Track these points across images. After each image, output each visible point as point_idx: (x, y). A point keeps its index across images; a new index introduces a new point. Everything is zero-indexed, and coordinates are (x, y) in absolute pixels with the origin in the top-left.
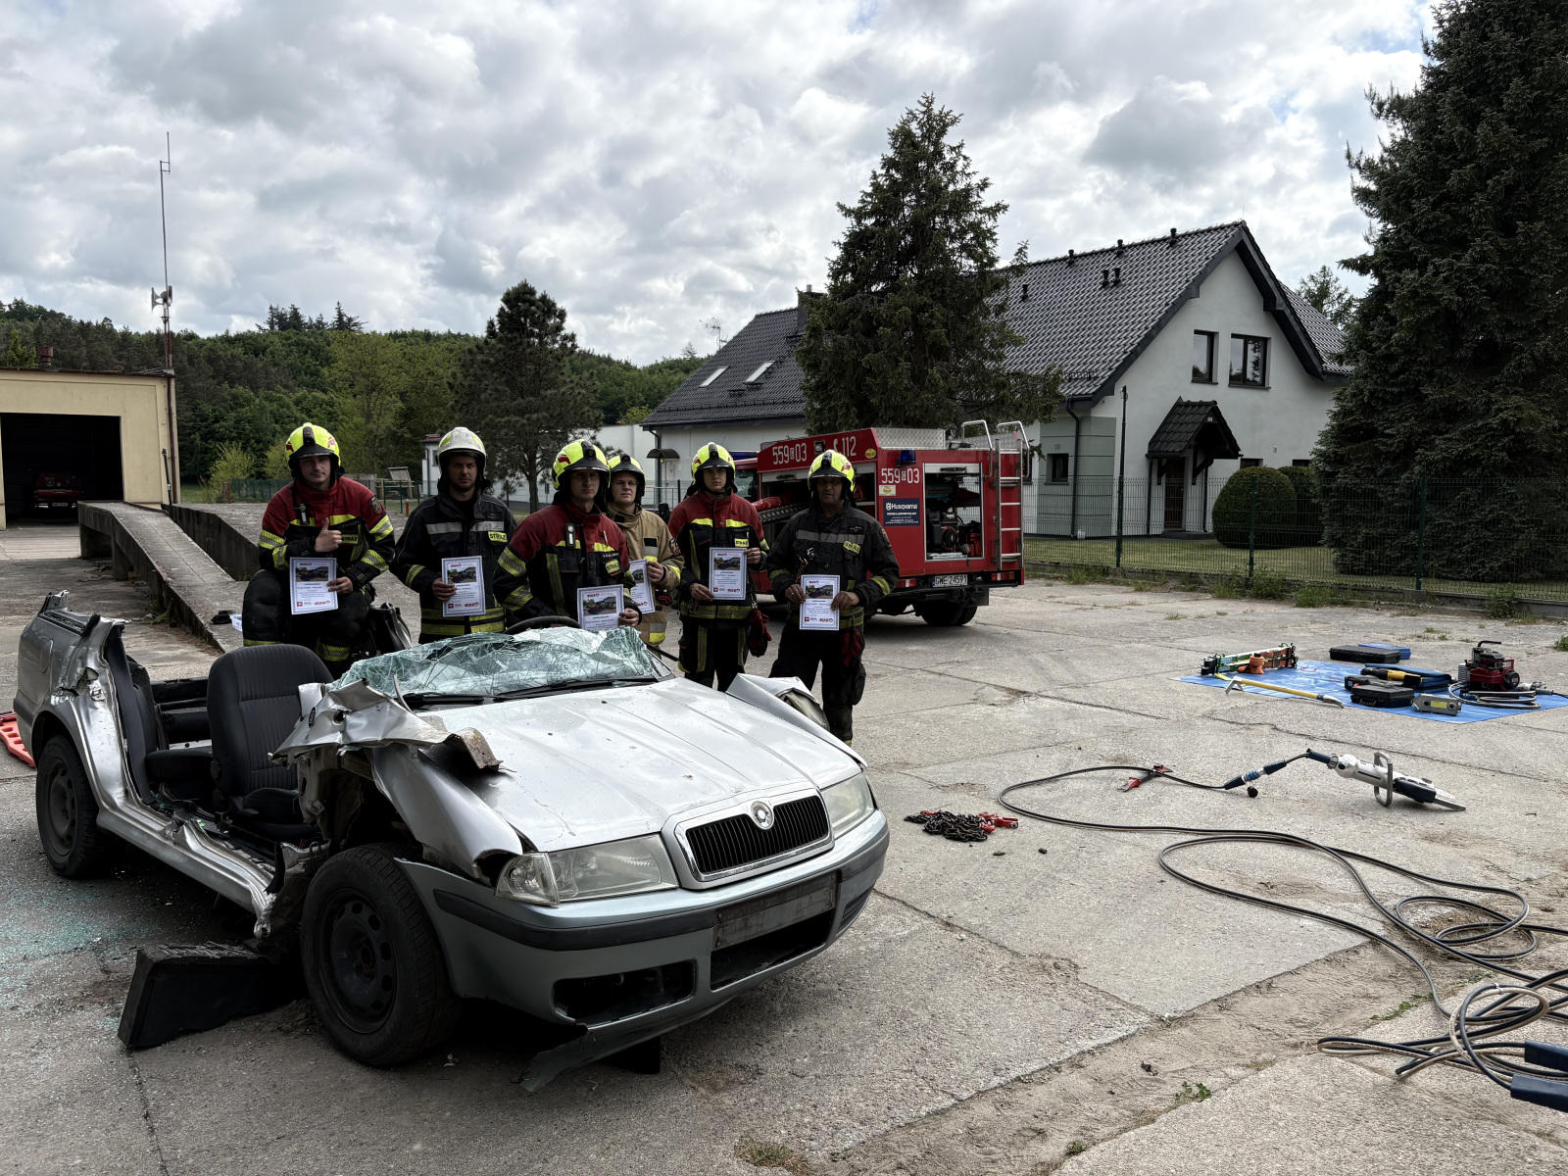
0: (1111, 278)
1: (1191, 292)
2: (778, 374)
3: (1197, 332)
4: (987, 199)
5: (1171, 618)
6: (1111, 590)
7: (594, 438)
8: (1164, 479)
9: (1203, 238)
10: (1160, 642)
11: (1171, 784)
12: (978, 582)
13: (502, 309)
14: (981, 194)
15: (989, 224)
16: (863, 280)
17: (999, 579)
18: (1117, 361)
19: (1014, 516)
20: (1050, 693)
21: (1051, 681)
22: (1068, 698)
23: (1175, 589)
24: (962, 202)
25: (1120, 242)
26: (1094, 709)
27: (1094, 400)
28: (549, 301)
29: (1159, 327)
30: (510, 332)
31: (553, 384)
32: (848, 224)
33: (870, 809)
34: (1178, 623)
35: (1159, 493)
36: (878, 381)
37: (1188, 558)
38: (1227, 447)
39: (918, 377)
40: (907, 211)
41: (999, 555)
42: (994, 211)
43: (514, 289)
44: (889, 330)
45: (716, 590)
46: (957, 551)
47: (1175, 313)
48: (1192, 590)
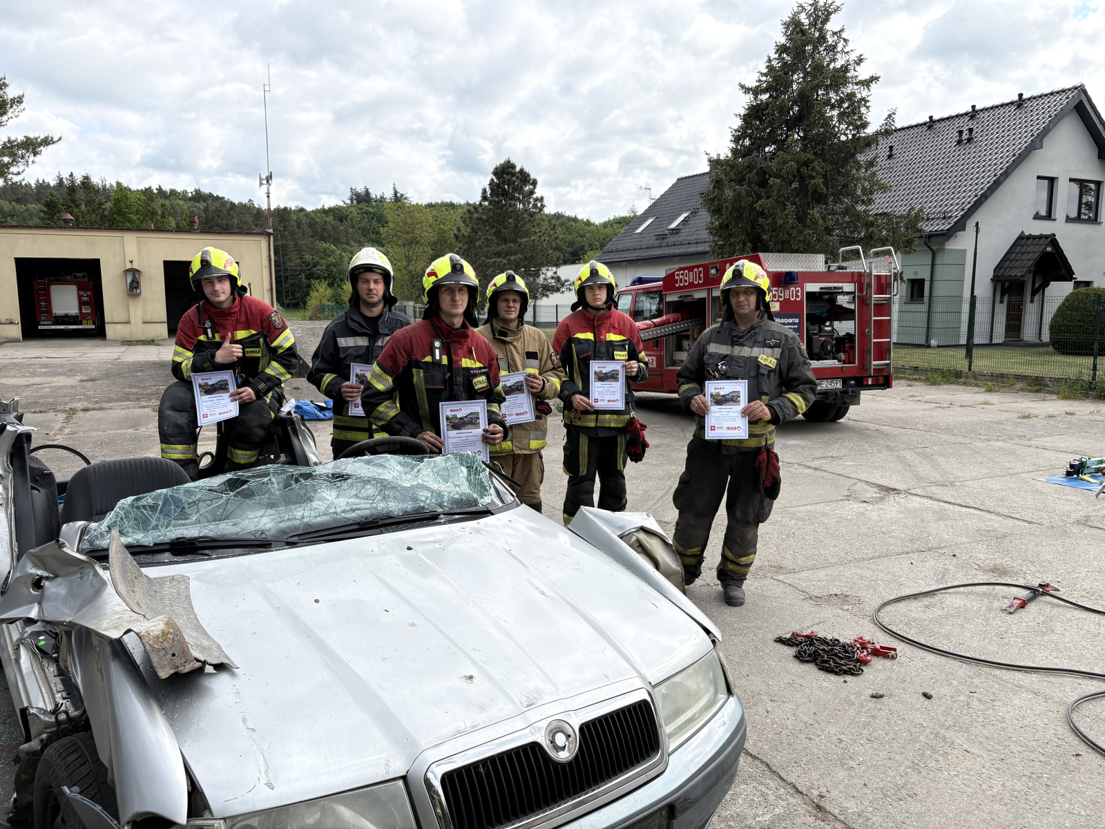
0: (965, 136)
1: (1036, 144)
2: (693, 221)
3: (1039, 178)
4: (863, 73)
5: (1024, 417)
6: (964, 390)
7: (555, 273)
8: (1006, 298)
9: (1046, 100)
10: (1017, 441)
11: (1059, 606)
12: (852, 386)
13: (492, 180)
14: (858, 68)
15: (864, 93)
16: (758, 145)
17: (870, 383)
18: (969, 203)
19: (884, 329)
20: (919, 491)
21: (919, 478)
22: (937, 497)
23: (1022, 390)
24: (840, 77)
25: (973, 107)
26: (964, 509)
27: (947, 235)
28: (525, 173)
29: (1006, 174)
30: (497, 196)
31: (527, 234)
32: (746, 100)
33: (722, 696)
34: (1031, 421)
35: (1001, 311)
36: (769, 221)
37: (1029, 363)
38: (1063, 272)
39: (801, 218)
40: (795, 87)
41: (870, 363)
42: (867, 83)
43: (501, 165)
44: (778, 181)
45: (596, 400)
46: (833, 359)
47: (1021, 163)
48: (1037, 391)
